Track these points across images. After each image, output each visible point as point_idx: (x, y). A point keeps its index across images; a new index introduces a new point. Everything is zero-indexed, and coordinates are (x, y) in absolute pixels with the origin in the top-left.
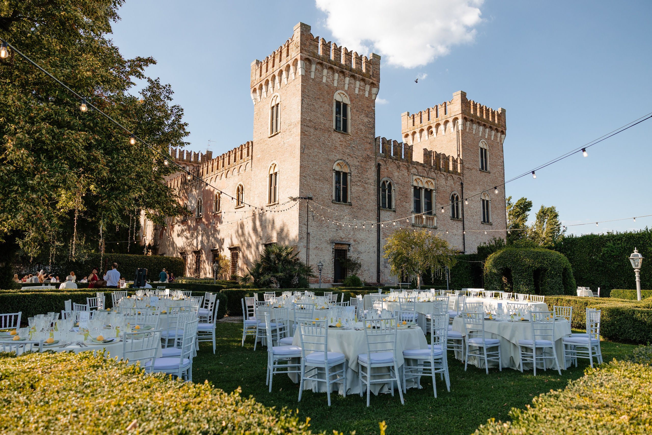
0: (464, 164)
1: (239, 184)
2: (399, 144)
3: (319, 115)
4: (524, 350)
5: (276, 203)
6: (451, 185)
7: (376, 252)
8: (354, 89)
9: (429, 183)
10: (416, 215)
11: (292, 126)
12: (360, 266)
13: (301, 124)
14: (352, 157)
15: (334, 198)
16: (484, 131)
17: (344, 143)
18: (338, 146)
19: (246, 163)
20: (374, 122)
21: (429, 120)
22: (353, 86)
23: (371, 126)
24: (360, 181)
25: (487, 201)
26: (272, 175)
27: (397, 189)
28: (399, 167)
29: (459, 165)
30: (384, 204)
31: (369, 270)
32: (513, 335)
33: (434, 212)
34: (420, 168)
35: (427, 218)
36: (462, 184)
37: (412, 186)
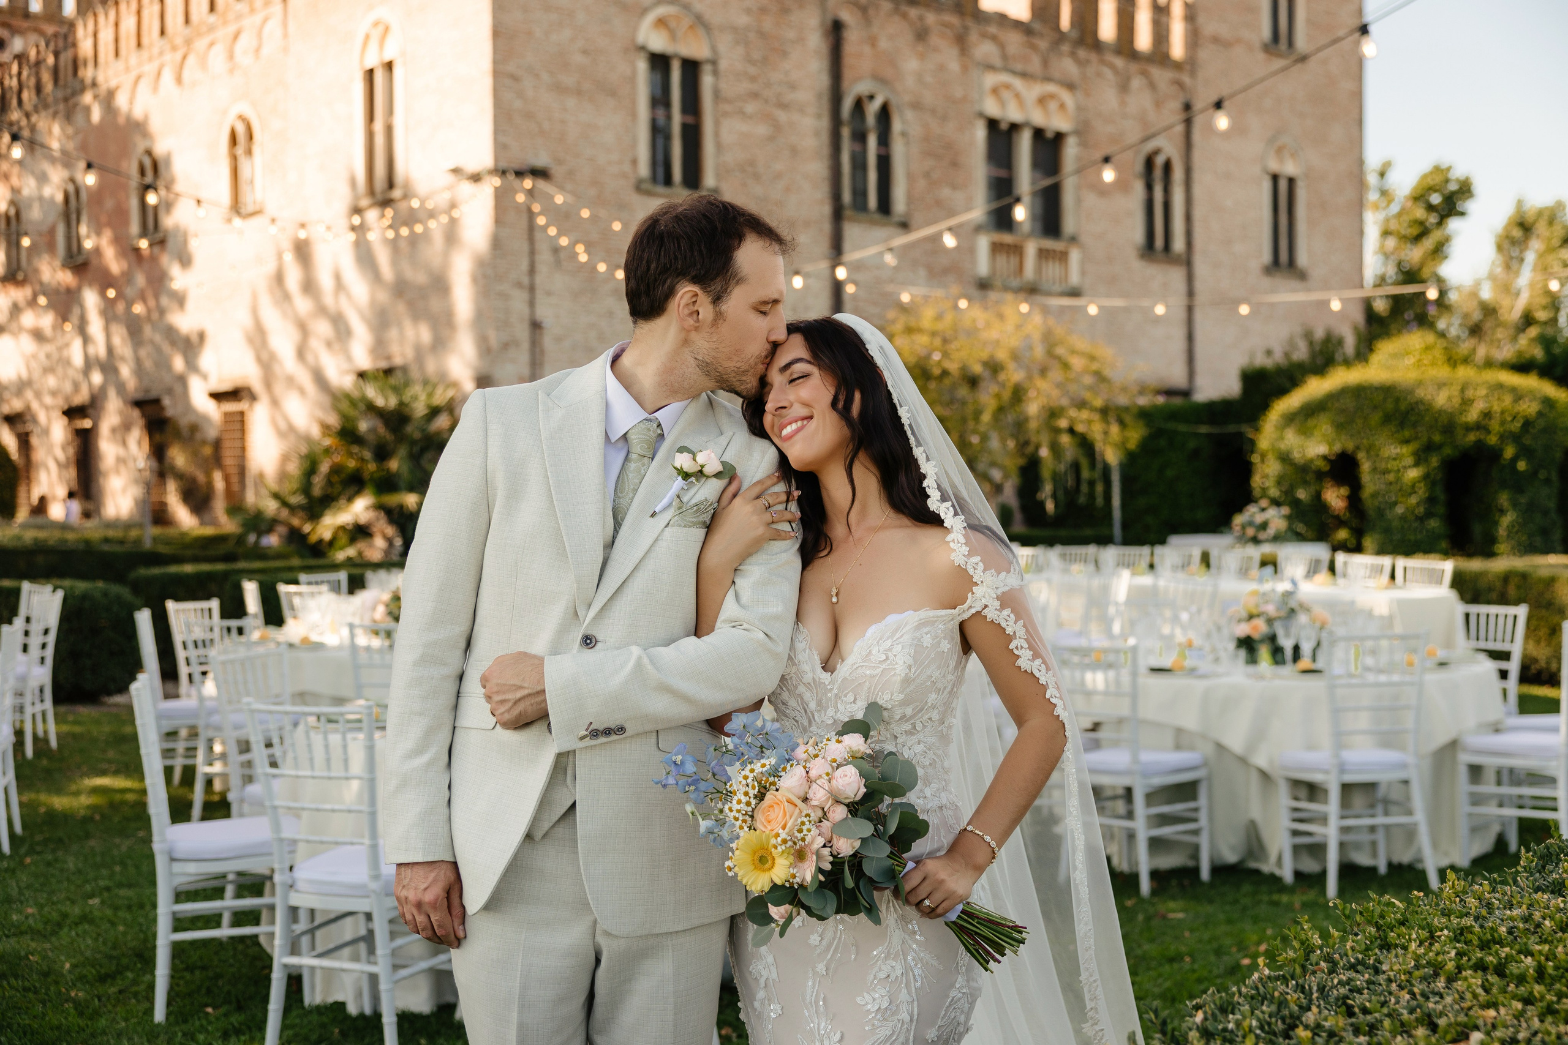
0: (1201, 19)
1: (234, 113)
4: (1303, 793)
5: (398, 192)
6: (1144, 110)
9: (1053, 106)
10: (993, 238)
15: (644, 169)
19: (259, 17)
24: (755, 96)
25: (1291, 181)
26: (372, 71)
27: (916, 131)
28: (921, 35)
30: (860, 194)
32: (1258, 734)
33: (1069, 224)
34: (1014, 41)
35: (1044, 254)
36: (1187, 107)
37: (981, 115)
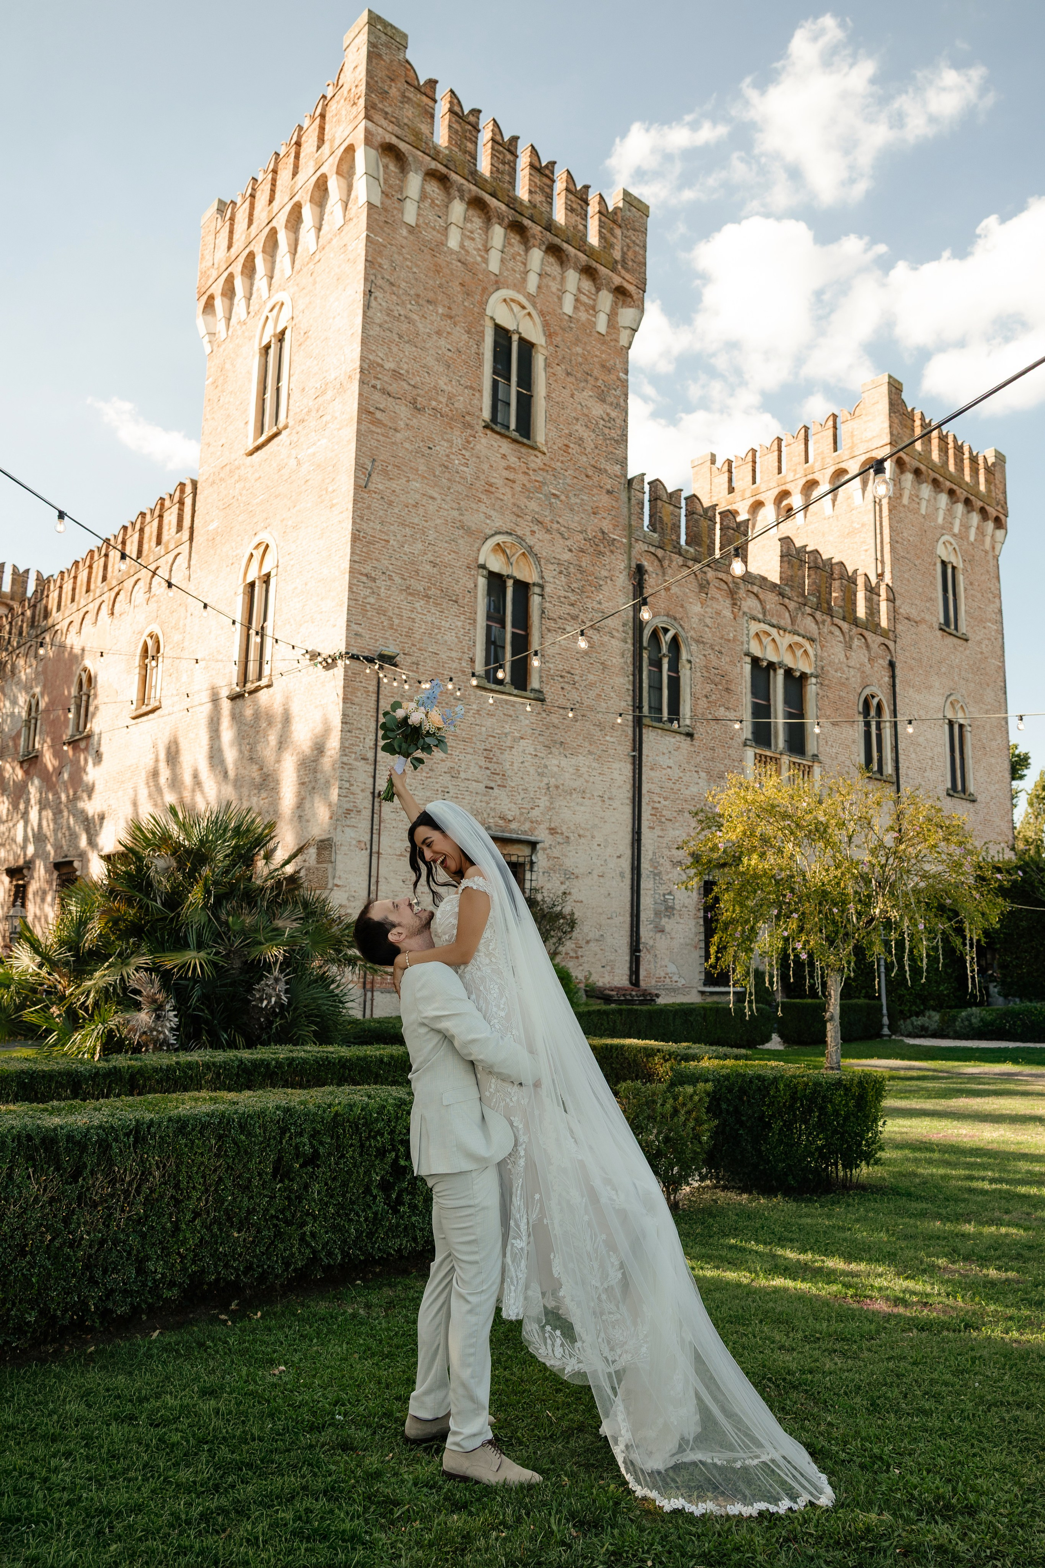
0: (898, 603)
1: (147, 632)
2: (706, 510)
3: (430, 361)
5: (264, 682)
6: (862, 665)
7: (628, 875)
8: (560, 299)
9: (799, 653)
10: (758, 751)
11: (330, 394)
12: (572, 924)
13: (362, 382)
14: (548, 531)
16: (950, 511)
17: (521, 478)
18: (499, 482)
19: (171, 556)
20: (625, 421)
21: (780, 472)
22: (554, 287)
23: (614, 434)
24: (575, 618)
25: (962, 727)
26: (252, 585)
27: (699, 661)
28: (703, 587)
29: (884, 606)
30: (656, 706)
31: (601, 939)
33: (811, 747)
34: (771, 599)
35: (794, 767)
36: (892, 665)
37: (747, 654)
